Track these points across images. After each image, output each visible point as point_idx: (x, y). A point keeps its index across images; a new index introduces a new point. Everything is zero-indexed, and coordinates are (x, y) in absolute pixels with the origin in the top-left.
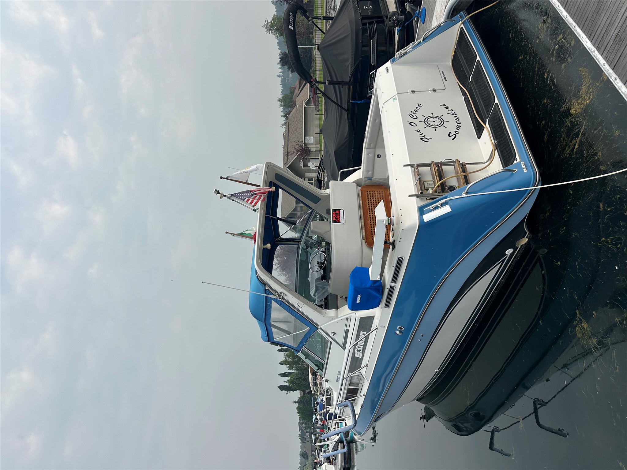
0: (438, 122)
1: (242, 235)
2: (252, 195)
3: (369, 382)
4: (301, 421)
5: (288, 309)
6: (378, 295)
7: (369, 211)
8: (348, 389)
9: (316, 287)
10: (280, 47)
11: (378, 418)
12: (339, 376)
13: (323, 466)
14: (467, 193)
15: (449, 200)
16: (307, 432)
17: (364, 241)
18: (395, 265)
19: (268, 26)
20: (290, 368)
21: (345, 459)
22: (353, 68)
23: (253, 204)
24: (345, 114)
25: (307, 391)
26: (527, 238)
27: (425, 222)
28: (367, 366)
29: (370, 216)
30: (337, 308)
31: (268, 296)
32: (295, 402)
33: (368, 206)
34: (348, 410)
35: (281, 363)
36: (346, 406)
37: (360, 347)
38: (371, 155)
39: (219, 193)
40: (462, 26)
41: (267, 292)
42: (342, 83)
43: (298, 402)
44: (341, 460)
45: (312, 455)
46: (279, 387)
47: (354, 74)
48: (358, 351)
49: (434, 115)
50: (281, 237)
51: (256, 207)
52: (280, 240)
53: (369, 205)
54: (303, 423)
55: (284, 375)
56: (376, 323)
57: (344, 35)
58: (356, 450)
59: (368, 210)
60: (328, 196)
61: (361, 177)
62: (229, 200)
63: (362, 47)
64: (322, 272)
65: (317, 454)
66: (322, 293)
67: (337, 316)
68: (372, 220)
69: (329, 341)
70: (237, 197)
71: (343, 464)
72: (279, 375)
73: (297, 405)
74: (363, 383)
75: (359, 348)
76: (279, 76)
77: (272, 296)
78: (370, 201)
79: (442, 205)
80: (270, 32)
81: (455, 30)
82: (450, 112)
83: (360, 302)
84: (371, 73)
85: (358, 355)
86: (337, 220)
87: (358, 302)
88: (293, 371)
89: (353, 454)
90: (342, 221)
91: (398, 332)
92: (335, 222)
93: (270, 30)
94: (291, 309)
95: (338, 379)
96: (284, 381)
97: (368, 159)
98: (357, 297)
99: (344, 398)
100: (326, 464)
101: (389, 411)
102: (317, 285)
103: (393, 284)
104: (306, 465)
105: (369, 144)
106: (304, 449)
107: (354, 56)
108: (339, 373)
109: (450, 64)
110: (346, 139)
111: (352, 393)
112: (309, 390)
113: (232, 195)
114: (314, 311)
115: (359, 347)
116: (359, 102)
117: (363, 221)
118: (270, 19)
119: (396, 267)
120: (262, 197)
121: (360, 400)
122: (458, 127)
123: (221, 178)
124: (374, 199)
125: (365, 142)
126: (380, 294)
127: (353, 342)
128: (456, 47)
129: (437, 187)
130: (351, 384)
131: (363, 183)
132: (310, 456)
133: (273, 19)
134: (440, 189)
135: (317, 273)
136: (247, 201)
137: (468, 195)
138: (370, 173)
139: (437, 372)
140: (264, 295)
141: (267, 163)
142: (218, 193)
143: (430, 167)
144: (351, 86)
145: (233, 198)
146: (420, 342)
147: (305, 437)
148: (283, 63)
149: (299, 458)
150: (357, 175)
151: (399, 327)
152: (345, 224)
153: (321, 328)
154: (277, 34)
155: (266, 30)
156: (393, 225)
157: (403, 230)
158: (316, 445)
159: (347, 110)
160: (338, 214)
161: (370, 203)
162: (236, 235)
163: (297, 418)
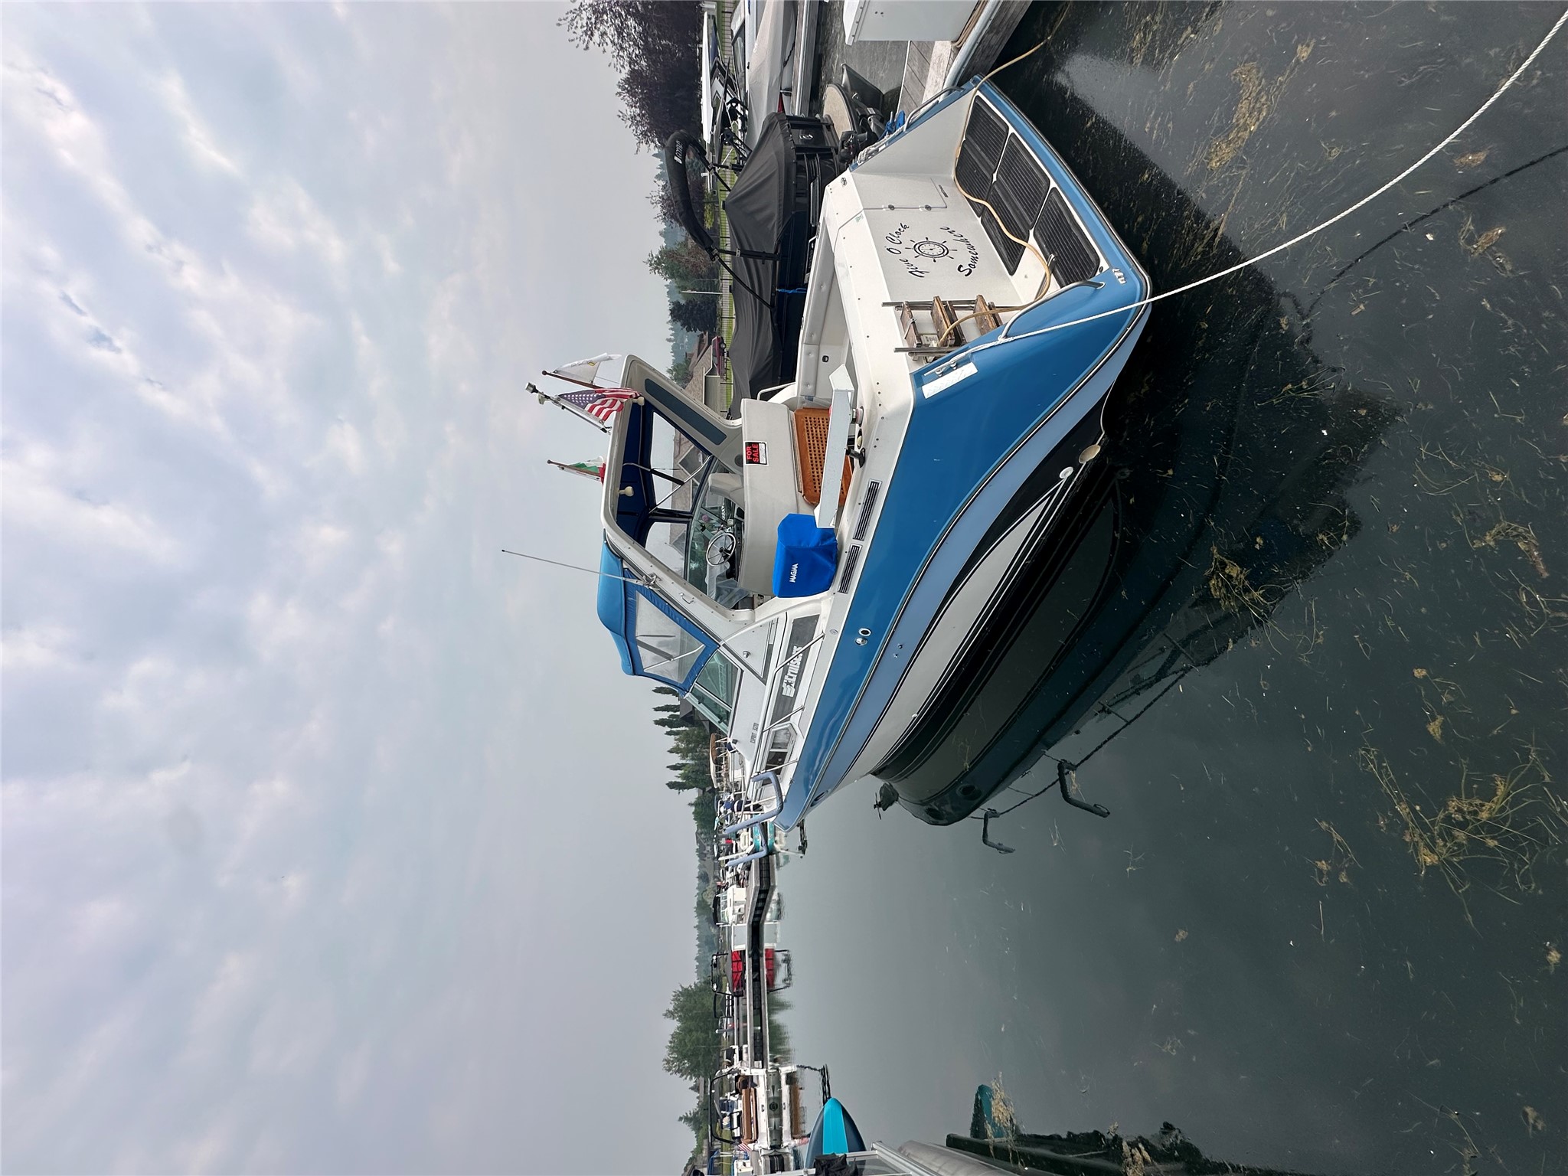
0: (938, 250)
1: (580, 468)
2: (599, 397)
3: (805, 737)
4: (700, 830)
5: (667, 609)
6: (830, 565)
7: (810, 448)
8: (770, 753)
9: (718, 589)
10: (670, 298)
11: (816, 800)
12: (754, 732)
13: (730, 890)
14: (1006, 336)
15: (972, 353)
16: (708, 845)
17: (800, 495)
18: (862, 500)
19: (653, 262)
20: (683, 758)
21: (761, 878)
22: (781, 229)
23: (602, 416)
24: (767, 312)
25: (708, 789)
26: (1099, 444)
27: (926, 397)
28: (803, 709)
29: (811, 455)
30: (752, 608)
31: (628, 580)
32: (691, 804)
33: (807, 439)
34: (771, 789)
35: (671, 751)
36: (766, 782)
37: (792, 678)
38: (812, 356)
39: (537, 391)
40: (979, 93)
41: (625, 573)
42: (763, 256)
43: (695, 804)
44: (756, 878)
45: (715, 877)
46: (667, 784)
47: (783, 241)
48: (788, 683)
49: (929, 240)
50: (658, 507)
51: (607, 423)
52: (656, 512)
53: (809, 437)
54: (701, 833)
55: (674, 768)
56: (821, 626)
57: (767, 176)
58: (778, 864)
59: (808, 446)
60: (739, 430)
61: (796, 396)
62: (555, 406)
63: (797, 196)
64: (728, 566)
65: (721, 876)
66: (727, 599)
67: (753, 621)
68: (814, 462)
69: (739, 669)
70: (570, 401)
71: (759, 885)
72: (668, 767)
73: (693, 809)
74: (794, 742)
75: (789, 679)
76: (669, 340)
77: (634, 581)
78: (810, 433)
79: (958, 365)
80: (656, 271)
81: (964, 105)
82: (959, 239)
83: (795, 580)
84: (810, 241)
85: (789, 691)
86: (754, 459)
87: (793, 580)
88: (688, 762)
89: (774, 869)
90: (762, 460)
91: (859, 640)
92: (750, 462)
93: (656, 268)
94: (671, 608)
95: (753, 737)
96: (675, 776)
97: (807, 361)
98: (790, 569)
99: (764, 767)
100: (735, 886)
101: (835, 787)
102: (720, 586)
103: (857, 543)
104: (706, 890)
105: (810, 335)
106: (704, 869)
107: (782, 207)
108: (756, 725)
109: (953, 175)
110: (770, 359)
111: (776, 760)
112: (711, 788)
113: (561, 396)
114: (713, 610)
115: (790, 677)
116: (791, 292)
117: (799, 462)
118: (656, 253)
119: (866, 504)
120: (618, 404)
121: (789, 771)
122: (974, 259)
123: (545, 373)
124: (818, 430)
125: (802, 332)
126: (832, 563)
127: (782, 659)
128: (964, 139)
129: (947, 335)
130: (774, 745)
131: (799, 406)
132: (712, 878)
133: (660, 252)
134: (954, 338)
135: (718, 567)
136: (589, 411)
137: (1011, 339)
138: (810, 387)
139: (915, 718)
140: (621, 578)
141: (630, 356)
142: (535, 390)
143: (930, 311)
144: (778, 262)
145: (563, 402)
146: (895, 658)
147: (705, 852)
148: (674, 317)
149: (697, 881)
150: (789, 392)
151: (862, 629)
152: (767, 465)
153: (724, 645)
154: (666, 274)
155: (651, 268)
156: (860, 425)
157: (883, 418)
158: (720, 859)
159: (771, 306)
160: (755, 449)
161: (810, 435)
162: (569, 467)
163: (694, 826)
